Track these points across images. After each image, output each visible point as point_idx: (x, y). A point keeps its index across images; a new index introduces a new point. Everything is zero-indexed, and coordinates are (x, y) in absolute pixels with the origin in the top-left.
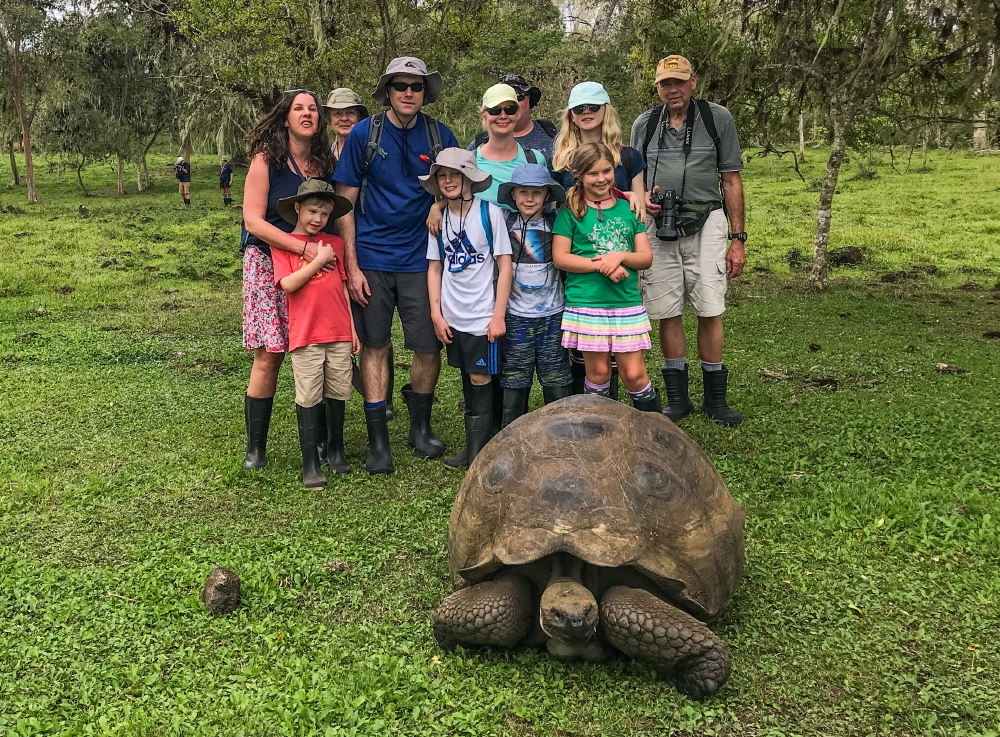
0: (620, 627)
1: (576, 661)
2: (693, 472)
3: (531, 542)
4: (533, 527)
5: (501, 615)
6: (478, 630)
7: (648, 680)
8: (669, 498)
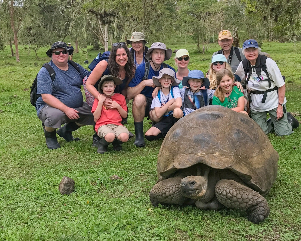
0: (223, 195)
1: (208, 209)
2: (256, 134)
3: (188, 159)
4: (190, 154)
5: (176, 191)
6: (167, 197)
7: (237, 216)
8: (246, 143)
